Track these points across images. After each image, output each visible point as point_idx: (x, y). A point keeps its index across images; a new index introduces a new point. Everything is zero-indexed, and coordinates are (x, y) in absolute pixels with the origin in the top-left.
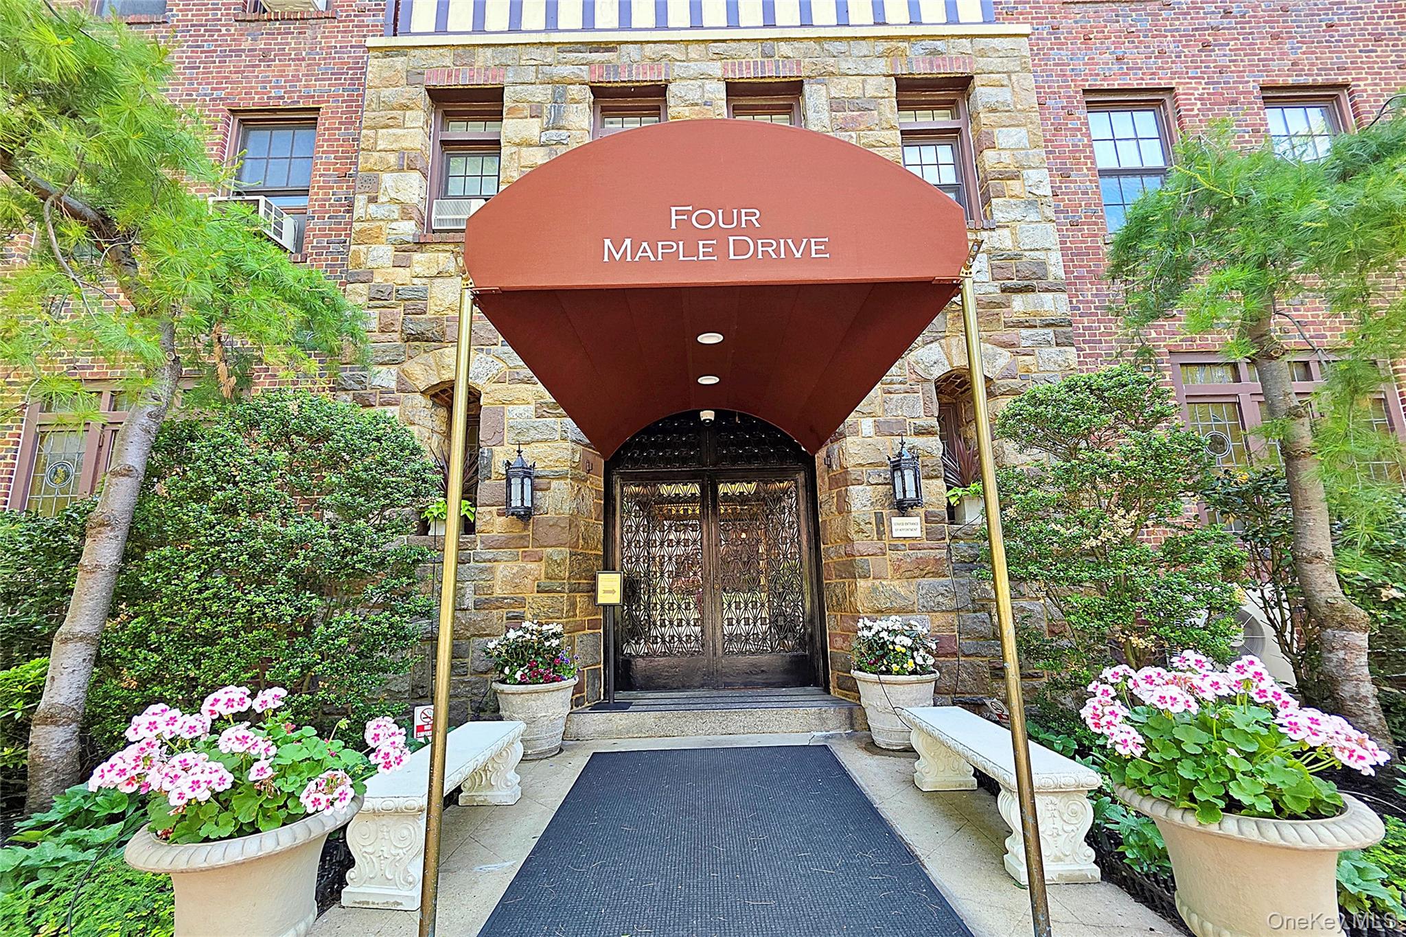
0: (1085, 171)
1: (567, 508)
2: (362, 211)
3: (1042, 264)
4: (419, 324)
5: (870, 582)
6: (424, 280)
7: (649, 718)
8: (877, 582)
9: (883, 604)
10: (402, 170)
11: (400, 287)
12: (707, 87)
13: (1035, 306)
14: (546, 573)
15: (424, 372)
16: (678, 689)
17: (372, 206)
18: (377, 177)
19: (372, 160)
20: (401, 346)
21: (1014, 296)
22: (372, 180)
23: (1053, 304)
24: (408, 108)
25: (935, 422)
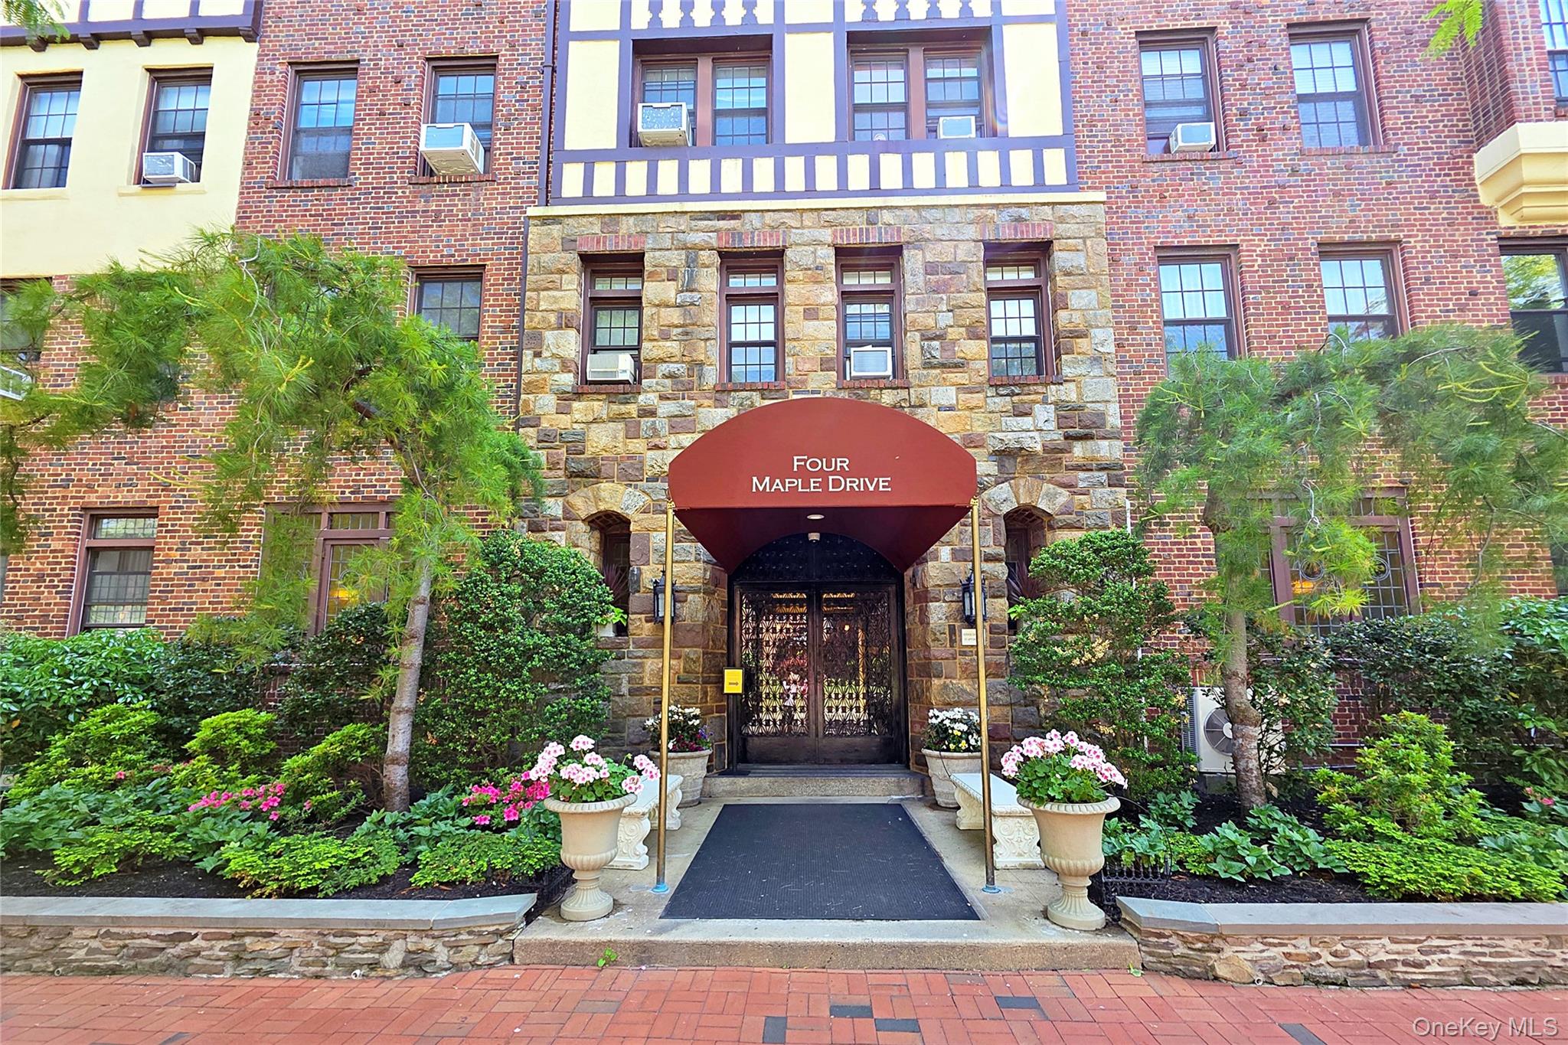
0: (1151, 324)
1: (700, 616)
2: (529, 365)
3: (1102, 415)
4: (579, 463)
5: (942, 681)
6: (582, 426)
7: (765, 782)
8: (948, 681)
9: (952, 698)
10: (560, 328)
11: (563, 432)
12: (819, 253)
13: (1092, 452)
14: (684, 668)
15: (584, 503)
16: (787, 763)
17: (537, 360)
18: (540, 334)
19: (536, 320)
20: (564, 482)
21: (1075, 443)
22: (537, 338)
23: (1108, 450)
24: (563, 272)
25: (1002, 550)
